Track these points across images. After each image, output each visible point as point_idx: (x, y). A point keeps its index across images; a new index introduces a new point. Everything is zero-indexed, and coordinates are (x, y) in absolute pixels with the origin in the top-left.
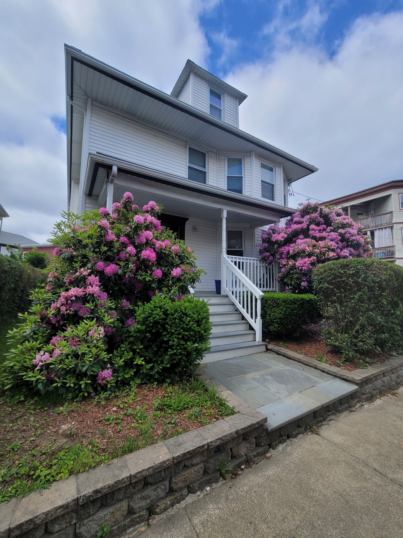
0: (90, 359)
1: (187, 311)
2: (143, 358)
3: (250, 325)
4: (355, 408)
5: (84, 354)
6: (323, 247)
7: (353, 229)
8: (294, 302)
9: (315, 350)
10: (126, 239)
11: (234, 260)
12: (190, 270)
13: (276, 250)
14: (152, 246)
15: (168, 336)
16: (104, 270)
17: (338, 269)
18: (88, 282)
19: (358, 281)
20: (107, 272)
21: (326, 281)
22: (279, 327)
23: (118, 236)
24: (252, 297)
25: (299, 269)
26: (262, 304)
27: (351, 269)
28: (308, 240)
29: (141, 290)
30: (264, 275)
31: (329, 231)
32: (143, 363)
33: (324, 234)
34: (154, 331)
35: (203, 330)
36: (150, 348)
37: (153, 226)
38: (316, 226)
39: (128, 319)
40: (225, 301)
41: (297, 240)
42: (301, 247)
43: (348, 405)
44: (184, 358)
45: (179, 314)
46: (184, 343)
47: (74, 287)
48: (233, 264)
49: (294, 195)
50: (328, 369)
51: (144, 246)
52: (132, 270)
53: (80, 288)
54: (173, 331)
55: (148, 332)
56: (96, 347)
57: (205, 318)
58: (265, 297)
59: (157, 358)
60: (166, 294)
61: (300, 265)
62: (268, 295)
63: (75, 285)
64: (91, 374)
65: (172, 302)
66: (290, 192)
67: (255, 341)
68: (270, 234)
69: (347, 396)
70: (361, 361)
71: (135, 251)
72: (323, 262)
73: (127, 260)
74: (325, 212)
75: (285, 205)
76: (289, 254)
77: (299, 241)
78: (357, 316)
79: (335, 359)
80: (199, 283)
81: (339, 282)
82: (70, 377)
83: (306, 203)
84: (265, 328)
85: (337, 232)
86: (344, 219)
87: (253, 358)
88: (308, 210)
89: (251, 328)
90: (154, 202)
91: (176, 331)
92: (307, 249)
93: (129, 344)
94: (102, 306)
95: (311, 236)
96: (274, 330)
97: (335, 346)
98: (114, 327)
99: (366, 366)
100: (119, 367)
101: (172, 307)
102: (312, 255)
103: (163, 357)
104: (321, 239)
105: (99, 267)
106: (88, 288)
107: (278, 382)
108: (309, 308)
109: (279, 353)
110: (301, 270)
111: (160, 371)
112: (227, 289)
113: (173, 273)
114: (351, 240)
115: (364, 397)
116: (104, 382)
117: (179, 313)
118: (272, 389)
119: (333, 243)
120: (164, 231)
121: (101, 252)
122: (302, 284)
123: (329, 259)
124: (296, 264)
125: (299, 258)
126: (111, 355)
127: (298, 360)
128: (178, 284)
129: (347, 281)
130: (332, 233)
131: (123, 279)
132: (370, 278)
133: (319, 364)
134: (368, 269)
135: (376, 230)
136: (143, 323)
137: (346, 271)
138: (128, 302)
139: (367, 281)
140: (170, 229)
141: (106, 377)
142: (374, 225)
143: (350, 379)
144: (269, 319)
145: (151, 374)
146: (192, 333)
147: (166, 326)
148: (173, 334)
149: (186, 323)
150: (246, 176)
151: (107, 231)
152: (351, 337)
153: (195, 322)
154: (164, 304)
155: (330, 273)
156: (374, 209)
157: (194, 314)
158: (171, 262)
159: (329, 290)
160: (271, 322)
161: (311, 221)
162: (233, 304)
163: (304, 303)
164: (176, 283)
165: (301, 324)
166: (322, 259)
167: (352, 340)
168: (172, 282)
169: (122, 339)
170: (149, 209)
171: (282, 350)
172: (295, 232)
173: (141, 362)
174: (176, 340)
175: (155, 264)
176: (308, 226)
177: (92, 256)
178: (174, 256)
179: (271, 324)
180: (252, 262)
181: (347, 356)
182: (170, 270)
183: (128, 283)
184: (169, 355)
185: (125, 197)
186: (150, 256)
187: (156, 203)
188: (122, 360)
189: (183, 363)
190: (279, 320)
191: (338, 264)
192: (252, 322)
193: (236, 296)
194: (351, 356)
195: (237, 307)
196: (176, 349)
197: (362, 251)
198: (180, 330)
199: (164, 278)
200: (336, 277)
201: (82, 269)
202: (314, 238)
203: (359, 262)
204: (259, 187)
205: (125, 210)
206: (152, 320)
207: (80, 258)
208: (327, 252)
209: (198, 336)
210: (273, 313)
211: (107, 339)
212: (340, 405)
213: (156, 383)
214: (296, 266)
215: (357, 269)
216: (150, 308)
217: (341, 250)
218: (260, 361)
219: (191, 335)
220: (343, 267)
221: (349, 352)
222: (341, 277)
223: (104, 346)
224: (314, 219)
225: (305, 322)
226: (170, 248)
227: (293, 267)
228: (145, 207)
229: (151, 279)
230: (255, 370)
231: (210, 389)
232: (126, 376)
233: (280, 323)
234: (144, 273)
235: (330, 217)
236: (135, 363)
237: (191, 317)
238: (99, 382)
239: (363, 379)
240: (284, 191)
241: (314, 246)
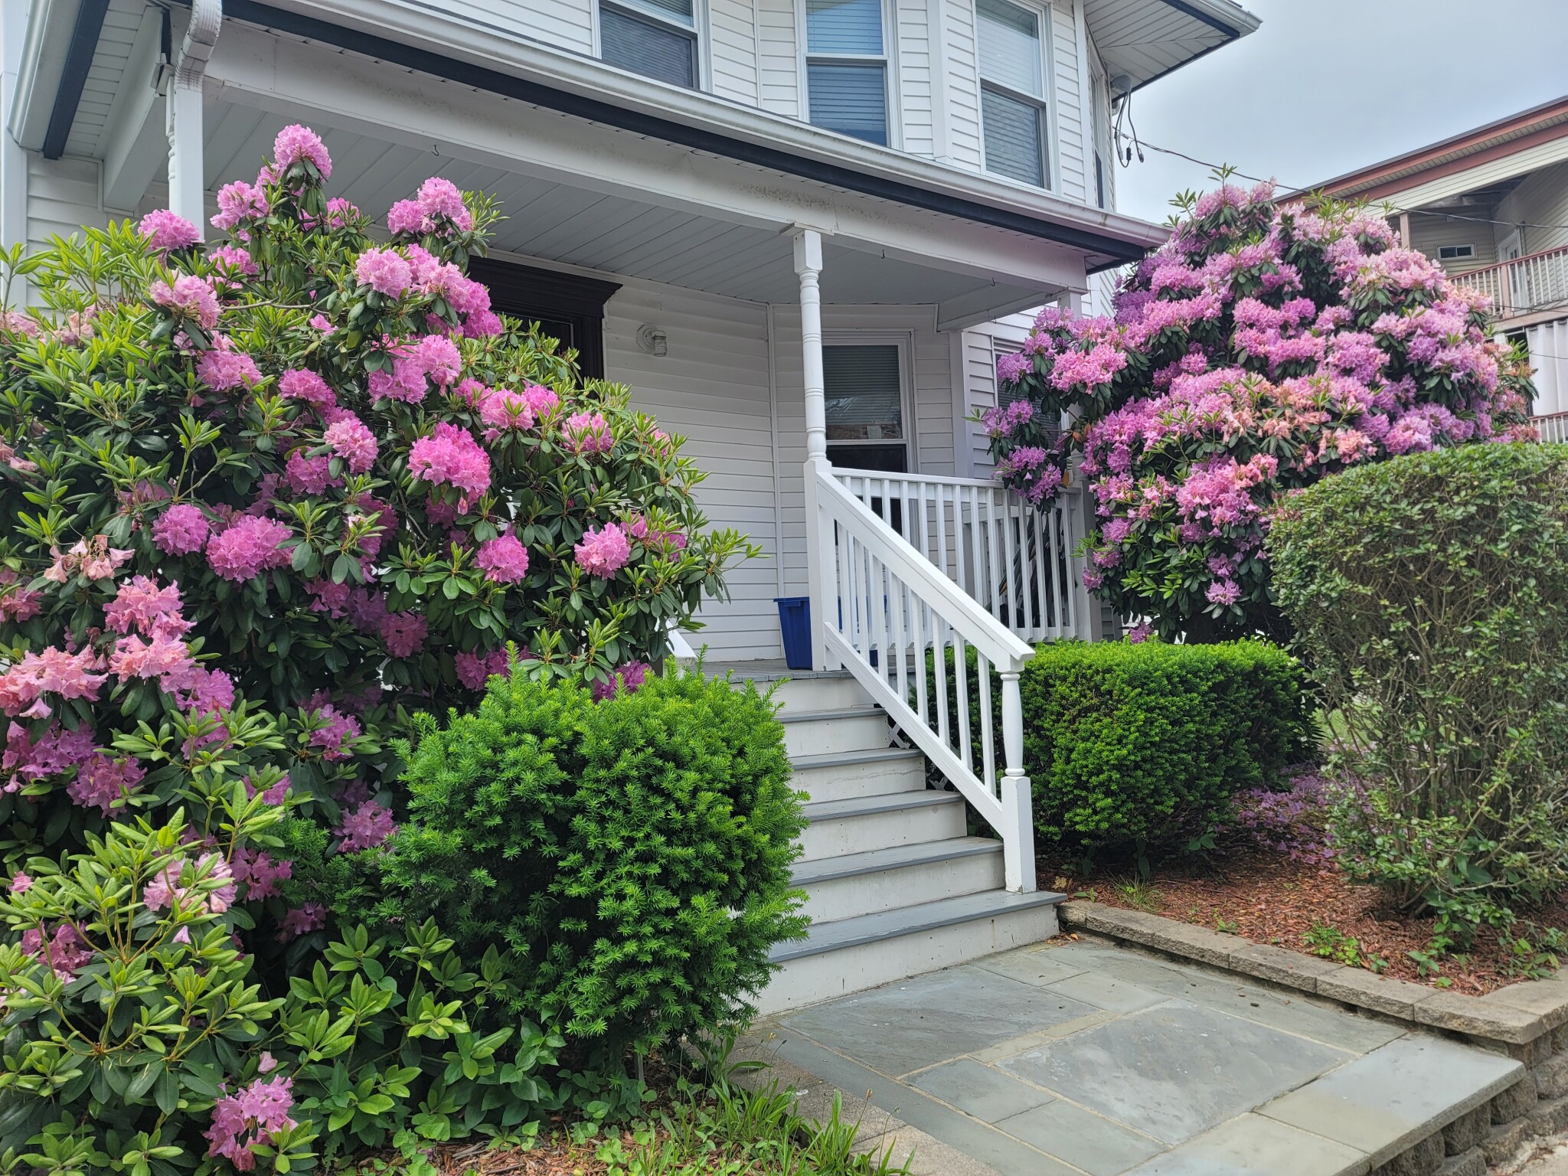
0: (174, 1029)
1: (677, 739)
2: (457, 1004)
3: (970, 809)
4: (1516, 1163)
5: (130, 1006)
6: (1305, 409)
7: (1442, 311)
8: (1183, 680)
9: (1298, 908)
10: (314, 380)
11: (870, 491)
12: (671, 535)
13: (1076, 435)
14: (465, 417)
15: (587, 873)
16: (204, 549)
17: (1395, 501)
18: (115, 614)
19: (1490, 555)
20: (226, 560)
21: (1341, 562)
22: (1116, 809)
23: (268, 362)
24: (972, 673)
25: (1192, 519)
26: (1025, 702)
27: (1456, 499)
28: (1230, 374)
29: (414, 654)
30: (1017, 561)
31: (1331, 326)
32: (462, 1028)
33: (1306, 343)
34: (510, 853)
35: (764, 831)
36: (492, 948)
37: (454, 316)
38: (1267, 303)
39: (353, 810)
40: (835, 698)
41: (1178, 380)
42: (1201, 411)
43: (1480, 1152)
44: (679, 981)
45: (641, 756)
46: (675, 903)
47: (38, 651)
48: (866, 510)
49: (1141, 158)
50: (1374, 993)
51: (421, 415)
52: (363, 543)
53: (75, 653)
54: (616, 844)
55: (477, 860)
56: (194, 965)
57: (767, 771)
58: (1041, 667)
59: (529, 995)
60: (556, 661)
61: (1198, 500)
62: (1051, 656)
63: (39, 638)
64: (177, 1110)
65: (596, 699)
66: (1124, 144)
67: (1003, 888)
68: (1040, 353)
69: (1476, 1112)
70: (1524, 943)
71: (371, 442)
72: (1309, 478)
73: (331, 492)
74: (1305, 234)
75: (1101, 205)
76: (1139, 450)
77: (1186, 384)
78: (1497, 723)
79: (1402, 947)
80: (720, 599)
81: (1403, 565)
82: (60, 1137)
83: (1209, 188)
84: (1048, 823)
85: (1371, 332)
86: (1402, 265)
87: (999, 969)
88: (1223, 229)
89: (979, 826)
90: (446, 186)
91: (630, 842)
92: (1230, 416)
93: (375, 933)
94: (205, 741)
95: (1242, 358)
96: (1092, 826)
97: (1394, 883)
98: (289, 850)
99: (1547, 965)
100: (327, 1062)
101: (602, 722)
102: (1253, 450)
103: (565, 985)
104: (1291, 370)
105: (175, 535)
106: (123, 650)
107: (1142, 1073)
108: (1255, 707)
109: (1126, 936)
110: (1206, 524)
111: (555, 1063)
112: (844, 639)
113: (588, 555)
114: (1439, 369)
115: (1548, 1108)
116: (253, 1147)
117: (639, 750)
118: (1118, 1107)
119: (1352, 384)
120: (514, 340)
121: (179, 451)
122: (1210, 596)
123: (1336, 466)
124: (1180, 499)
125: (1194, 468)
126: (280, 1002)
127: (1224, 965)
128: (613, 608)
129: (1440, 556)
130: (1345, 336)
131: (311, 598)
132: (1546, 536)
133: (1326, 973)
134: (1535, 496)
135: (1533, 326)
136: (450, 818)
137: (1432, 511)
138: (350, 719)
139: (1534, 553)
140: (547, 330)
141: (261, 1120)
142: (1521, 300)
143: (1482, 1029)
144: (1064, 773)
145: (507, 1085)
146: (710, 848)
147: (578, 821)
148: (612, 857)
149: (677, 801)
150: (904, 60)
151: (209, 339)
152: (1471, 833)
153: (723, 792)
154: (557, 714)
155: (1356, 523)
156: (1523, 228)
157: (714, 754)
158: (572, 498)
159: (1355, 607)
160: (1076, 787)
161: (1242, 280)
162: (880, 713)
163: (1230, 681)
164: (605, 606)
165: (1220, 788)
166: (1301, 468)
167: (1475, 847)
168: (587, 603)
169: (333, 915)
170: (426, 220)
171: (1137, 922)
172: (1164, 340)
173: (448, 1022)
174: (631, 889)
175: (485, 512)
176: (1228, 305)
177: (133, 470)
178: (587, 467)
179: (1078, 797)
180: (957, 497)
181: (1456, 927)
182: (569, 540)
183: (340, 620)
184: (602, 975)
185: (285, 156)
186: (457, 469)
187: (459, 188)
188: (343, 1024)
189: (676, 1009)
190: (1116, 776)
191: (1390, 478)
192: (979, 793)
193: (892, 675)
194: (1477, 920)
195: (901, 723)
196: (637, 937)
197: (1487, 421)
198: (648, 837)
199: (535, 583)
200: (1383, 539)
201: (81, 547)
202: (1257, 364)
203: (1494, 464)
204: (971, 115)
205: (288, 226)
206: (502, 795)
207: (57, 488)
208: (1326, 432)
209: (742, 865)
210: (1084, 740)
211: (248, 923)
212: (1447, 1155)
213: (533, 1129)
214: (1176, 505)
215: (1484, 496)
216: (482, 734)
217: (1393, 419)
218: (1038, 982)
219: (709, 860)
220: (1419, 490)
221: (1463, 903)
222: (1412, 541)
223: (239, 958)
224: (1256, 272)
225: (1238, 780)
226: (559, 428)
227: (1167, 514)
228: (400, 213)
229: (470, 590)
230: (1024, 1028)
231: (822, 1130)
232: (371, 1109)
233: (1122, 790)
234: (428, 561)
235: (1327, 258)
236: (415, 1032)
237: (700, 770)
238: (223, 1150)
239: (1540, 1022)
240: (1096, 138)
241: (1263, 403)
